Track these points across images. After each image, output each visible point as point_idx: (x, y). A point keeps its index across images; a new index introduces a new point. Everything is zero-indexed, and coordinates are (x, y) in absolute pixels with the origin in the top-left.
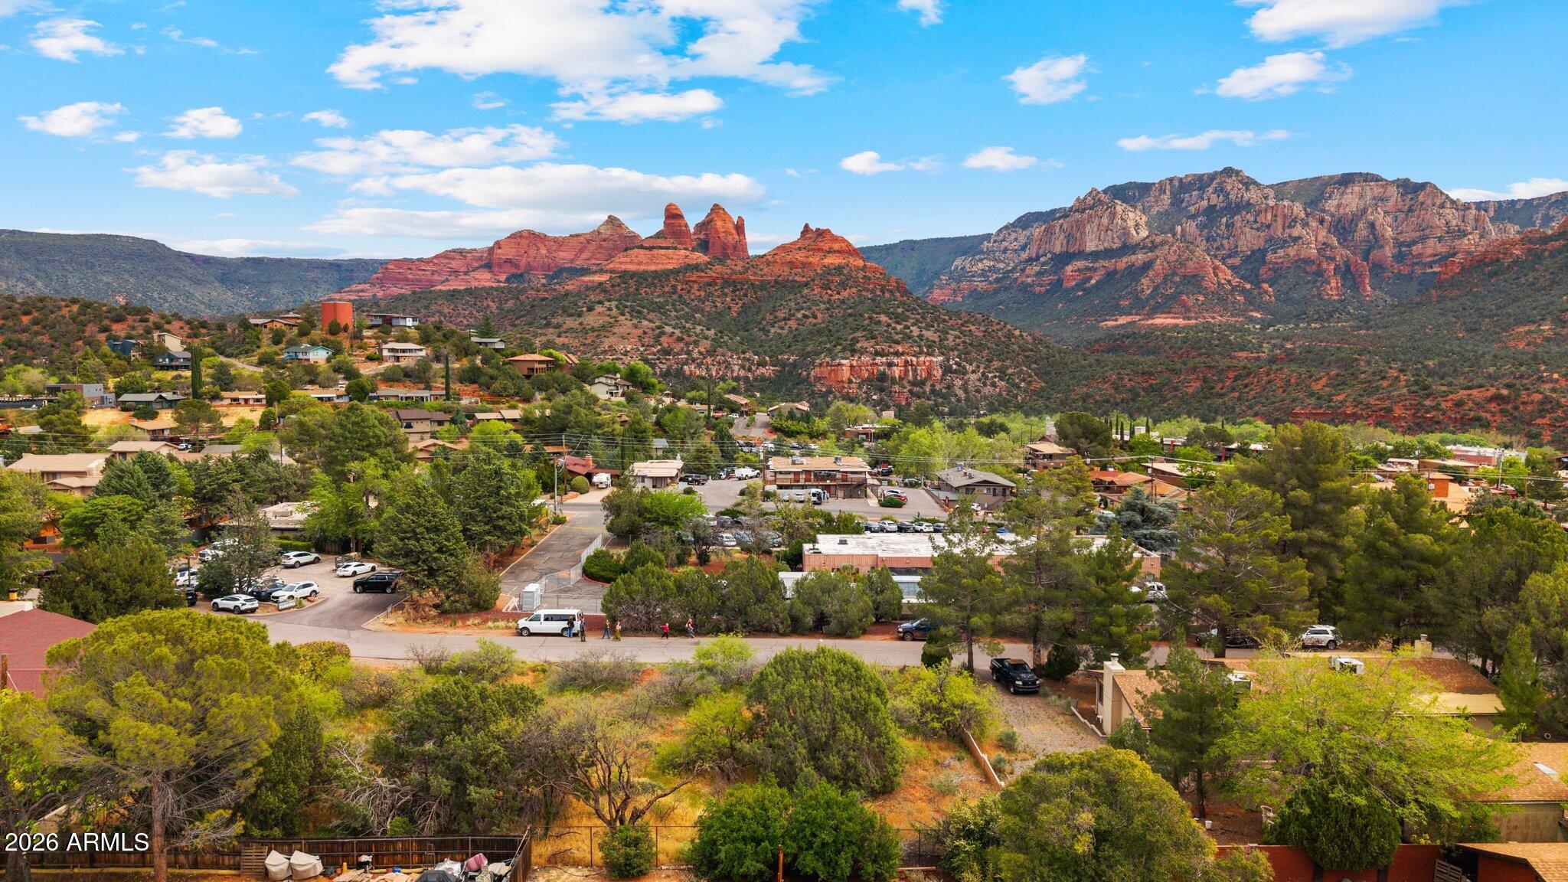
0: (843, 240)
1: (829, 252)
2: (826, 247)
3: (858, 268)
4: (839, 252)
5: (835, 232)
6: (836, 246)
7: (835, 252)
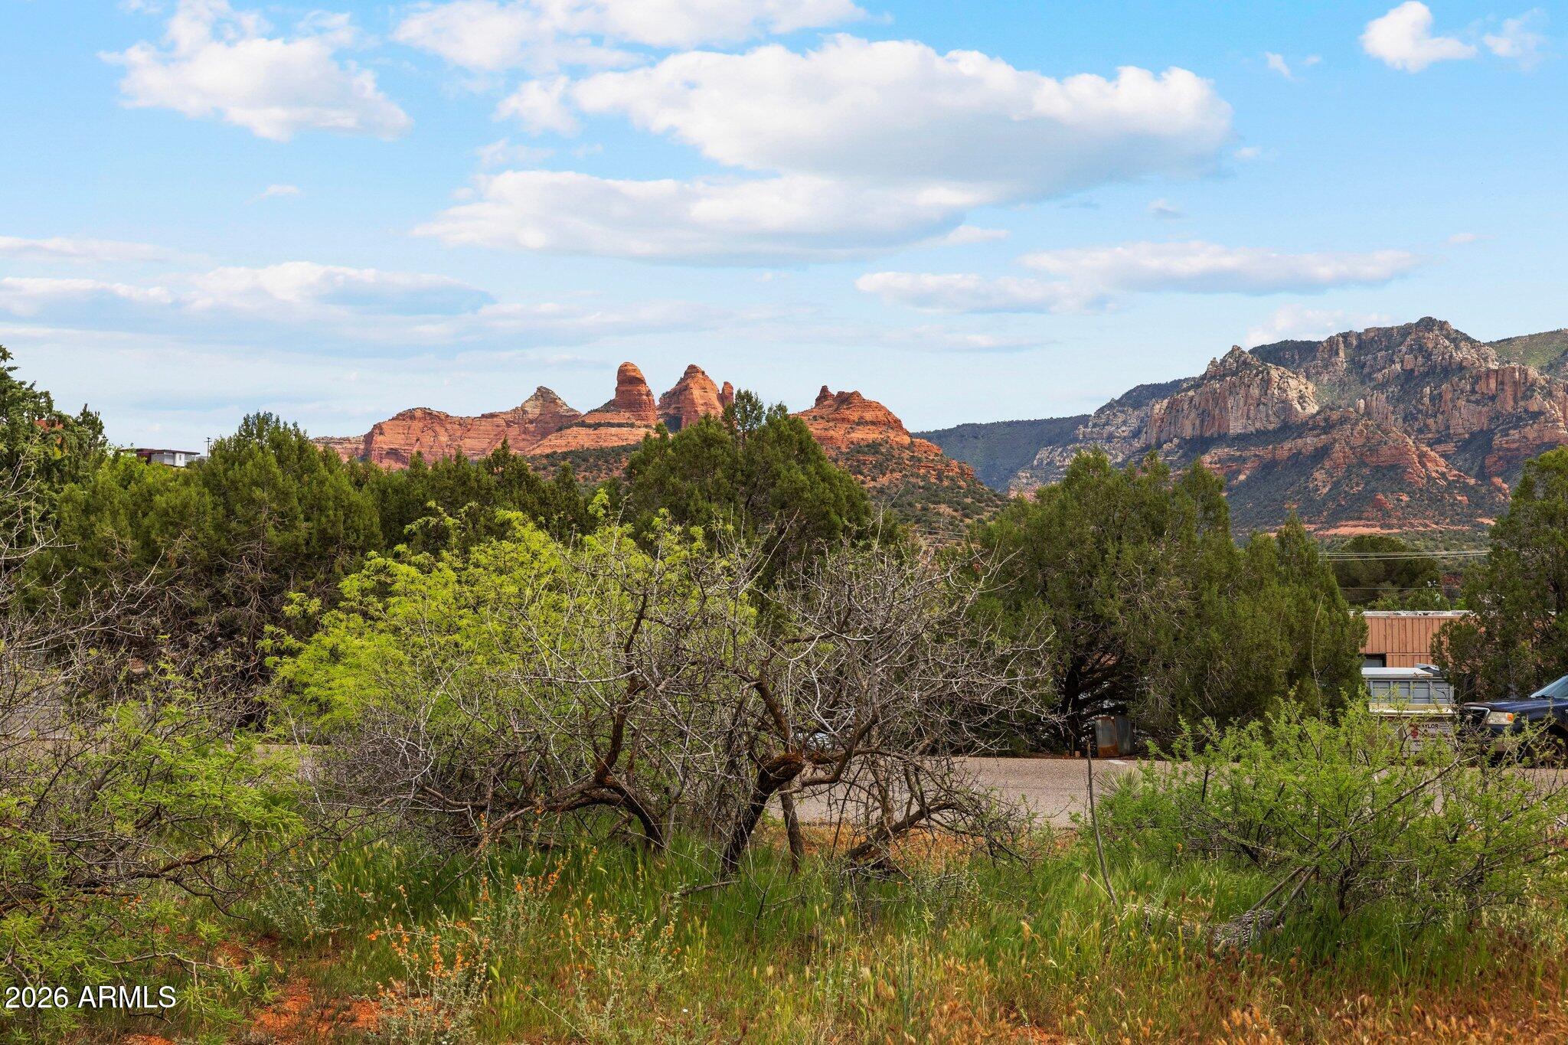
0: (878, 407)
1: (858, 424)
2: (854, 416)
3: (902, 447)
4: (873, 423)
5: (867, 395)
6: (869, 416)
7: (867, 423)
